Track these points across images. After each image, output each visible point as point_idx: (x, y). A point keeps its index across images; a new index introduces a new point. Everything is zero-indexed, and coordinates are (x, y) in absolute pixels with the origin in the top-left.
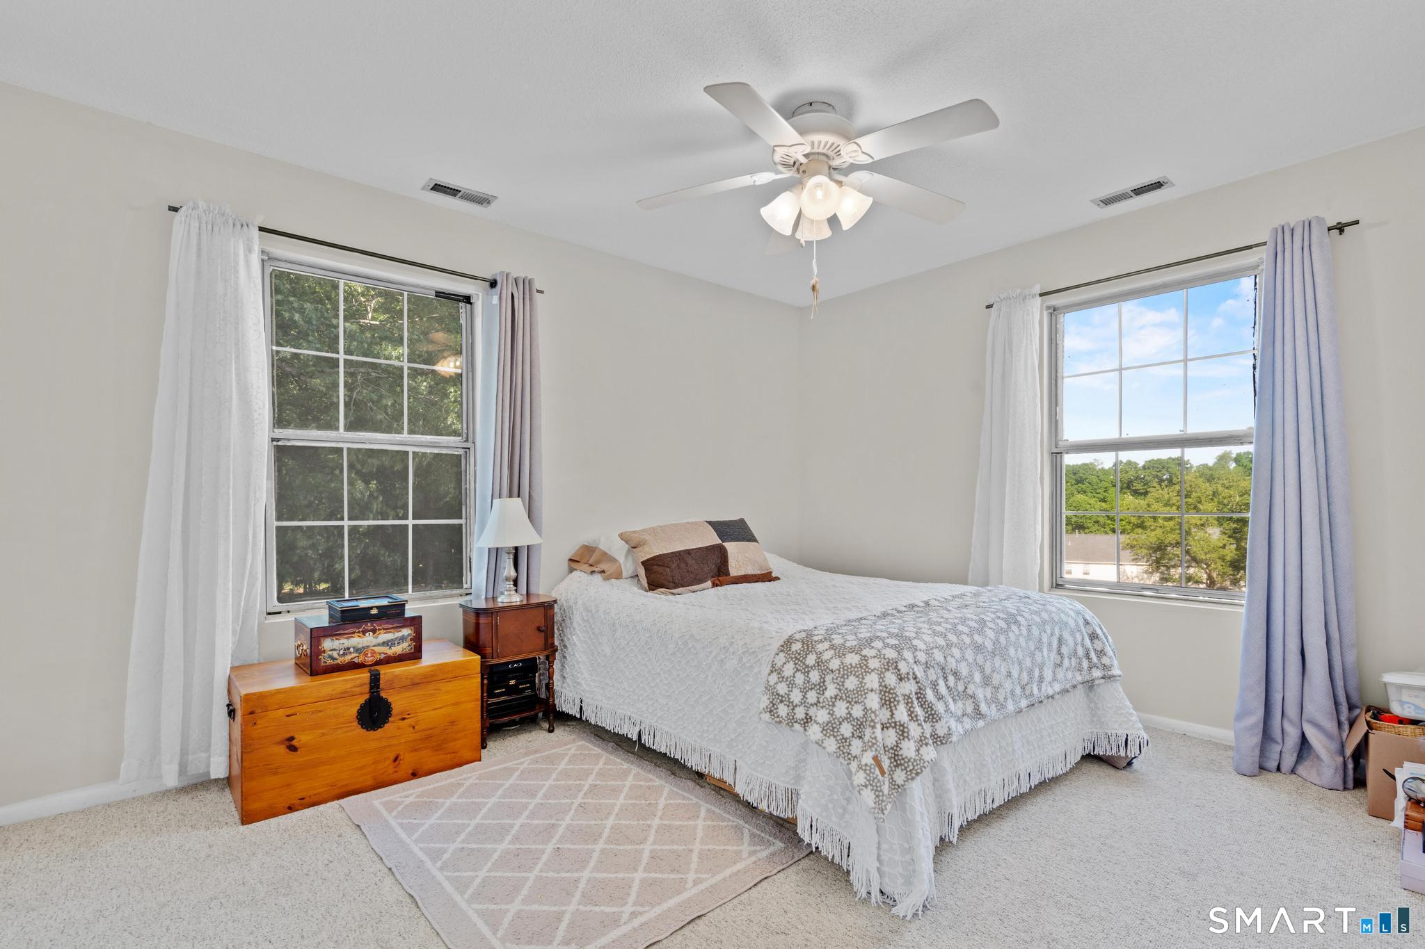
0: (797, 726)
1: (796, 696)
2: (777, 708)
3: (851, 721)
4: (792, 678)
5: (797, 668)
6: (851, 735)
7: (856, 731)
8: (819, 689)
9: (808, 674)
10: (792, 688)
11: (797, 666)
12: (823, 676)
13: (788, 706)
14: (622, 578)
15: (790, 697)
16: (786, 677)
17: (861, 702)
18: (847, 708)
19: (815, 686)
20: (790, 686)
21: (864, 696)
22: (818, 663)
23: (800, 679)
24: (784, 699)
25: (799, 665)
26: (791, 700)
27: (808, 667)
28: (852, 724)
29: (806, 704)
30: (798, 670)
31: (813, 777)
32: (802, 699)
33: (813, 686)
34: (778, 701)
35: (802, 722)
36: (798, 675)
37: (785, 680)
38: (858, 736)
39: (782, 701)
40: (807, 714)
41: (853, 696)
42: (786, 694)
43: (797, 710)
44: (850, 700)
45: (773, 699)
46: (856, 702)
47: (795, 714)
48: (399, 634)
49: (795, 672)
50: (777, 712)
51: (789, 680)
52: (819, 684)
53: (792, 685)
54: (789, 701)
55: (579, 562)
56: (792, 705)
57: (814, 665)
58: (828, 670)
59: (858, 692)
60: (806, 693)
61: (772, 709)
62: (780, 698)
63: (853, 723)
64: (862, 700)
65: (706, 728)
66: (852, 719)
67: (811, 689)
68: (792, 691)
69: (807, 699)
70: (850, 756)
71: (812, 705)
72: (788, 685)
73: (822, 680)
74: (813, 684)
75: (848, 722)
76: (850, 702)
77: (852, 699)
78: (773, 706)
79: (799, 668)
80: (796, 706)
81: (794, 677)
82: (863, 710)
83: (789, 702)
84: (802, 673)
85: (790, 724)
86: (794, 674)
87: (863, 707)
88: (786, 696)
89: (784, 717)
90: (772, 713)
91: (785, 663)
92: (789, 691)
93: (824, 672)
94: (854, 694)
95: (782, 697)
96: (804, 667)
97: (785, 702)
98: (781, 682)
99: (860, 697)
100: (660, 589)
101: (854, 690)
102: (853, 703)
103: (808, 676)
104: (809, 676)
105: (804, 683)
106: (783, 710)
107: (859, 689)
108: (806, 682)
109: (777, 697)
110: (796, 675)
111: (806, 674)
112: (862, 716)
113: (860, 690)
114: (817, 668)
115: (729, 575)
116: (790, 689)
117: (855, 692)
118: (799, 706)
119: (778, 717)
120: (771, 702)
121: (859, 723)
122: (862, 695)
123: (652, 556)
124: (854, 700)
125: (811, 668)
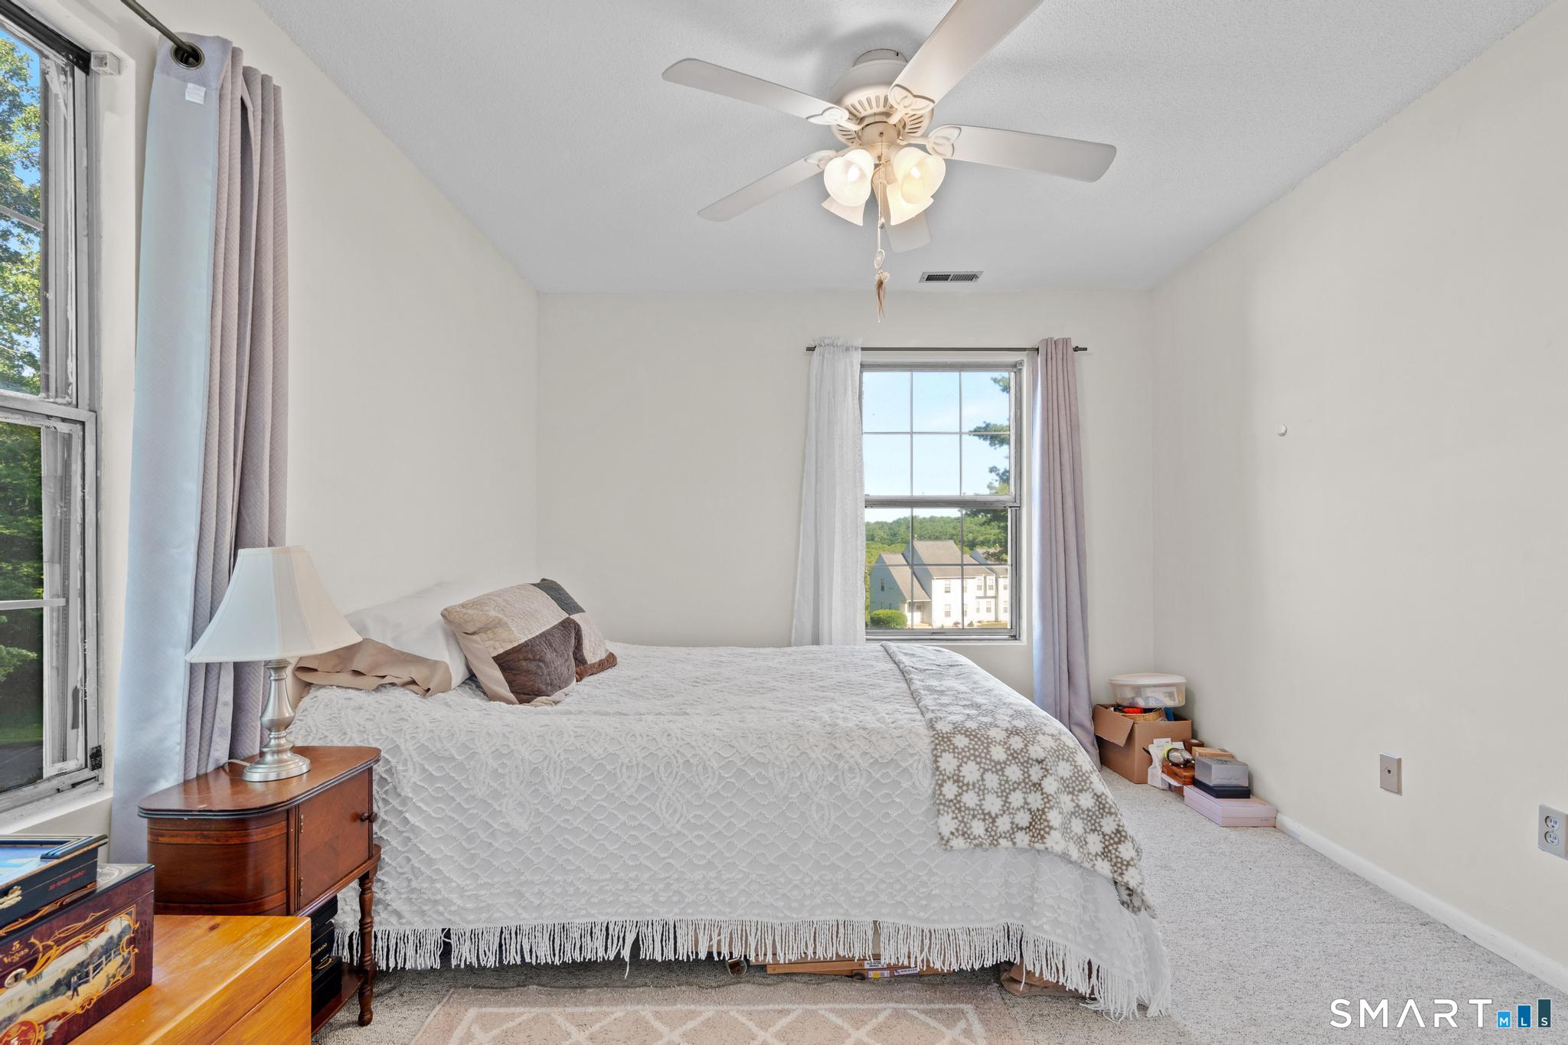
0: (1003, 842)
1: (993, 804)
2: (971, 827)
3: (1079, 815)
4: (980, 783)
5: (984, 768)
6: (1083, 831)
7: (1087, 824)
8: (1025, 787)
9: (1003, 772)
10: (984, 795)
11: (982, 765)
12: (1026, 770)
13: (984, 820)
14: (450, 689)
15: (983, 807)
16: (971, 783)
17: (1088, 789)
18: (1073, 800)
19: (1019, 784)
20: (981, 793)
21: (1088, 781)
22: (1012, 754)
23: (992, 781)
24: (976, 812)
25: (985, 764)
26: (986, 812)
27: (999, 763)
28: (1081, 818)
29: (1011, 810)
30: (986, 770)
31: (1052, 898)
32: (1003, 806)
33: (1016, 785)
34: (970, 817)
35: (1008, 835)
36: (988, 776)
37: (971, 787)
38: (1092, 830)
39: (974, 816)
40: (1012, 823)
41: (1074, 785)
42: (977, 805)
43: (999, 822)
44: (1071, 789)
45: (963, 817)
46: (1080, 791)
47: (997, 827)
48: (97, 942)
49: (983, 773)
50: (972, 833)
51: (977, 785)
52: (1024, 781)
53: (983, 791)
54: (983, 813)
55: (316, 670)
56: (991, 817)
57: (1007, 759)
58: (1031, 762)
59: (1077, 778)
60: (1007, 797)
61: (965, 829)
62: (972, 812)
63: (1082, 816)
64: (1088, 785)
65: (808, 892)
66: (1080, 812)
67: (1014, 790)
68: (984, 799)
69: (1010, 803)
70: (1090, 856)
71: (1018, 809)
72: (978, 793)
73: (1026, 775)
74: (1015, 782)
75: (1076, 817)
76: (1073, 794)
77: (1074, 788)
78: (966, 826)
79: (986, 767)
80: (997, 816)
81: (983, 780)
82: (1093, 798)
83: (985, 814)
84: (993, 773)
85: (995, 842)
86: (982, 776)
87: (1092, 794)
88: (978, 808)
89: (983, 836)
90: (966, 836)
91: (961, 765)
92: (980, 800)
93: (1025, 764)
94: (1074, 782)
95: (974, 810)
96: (993, 764)
97: (979, 816)
98: (966, 791)
99: (1083, 784)
100: (539, 698)
101: (1071, 777)
102: (1076, 793)
103: (1003, 775)
104: (1006, 774)
105: (1000, 784)
106: (978, 828)
107: (1076, 775)
108: (1003, 782)
109: (967, 812)
110: (985, 777)
111: (1000, 773)
112: (1093, 805)
113: (1079, 776)
114: (1013, 762)
115: (586, 663)
116: (982, 797)
117: (1074, 779)
118: (1001, 815)
119: (975, 838)
120: (961, 822)
121: (1091, 814)
122: (1083, 781)
123: (515, 644)
124: (1077, 788)
125: (1005, 763)
